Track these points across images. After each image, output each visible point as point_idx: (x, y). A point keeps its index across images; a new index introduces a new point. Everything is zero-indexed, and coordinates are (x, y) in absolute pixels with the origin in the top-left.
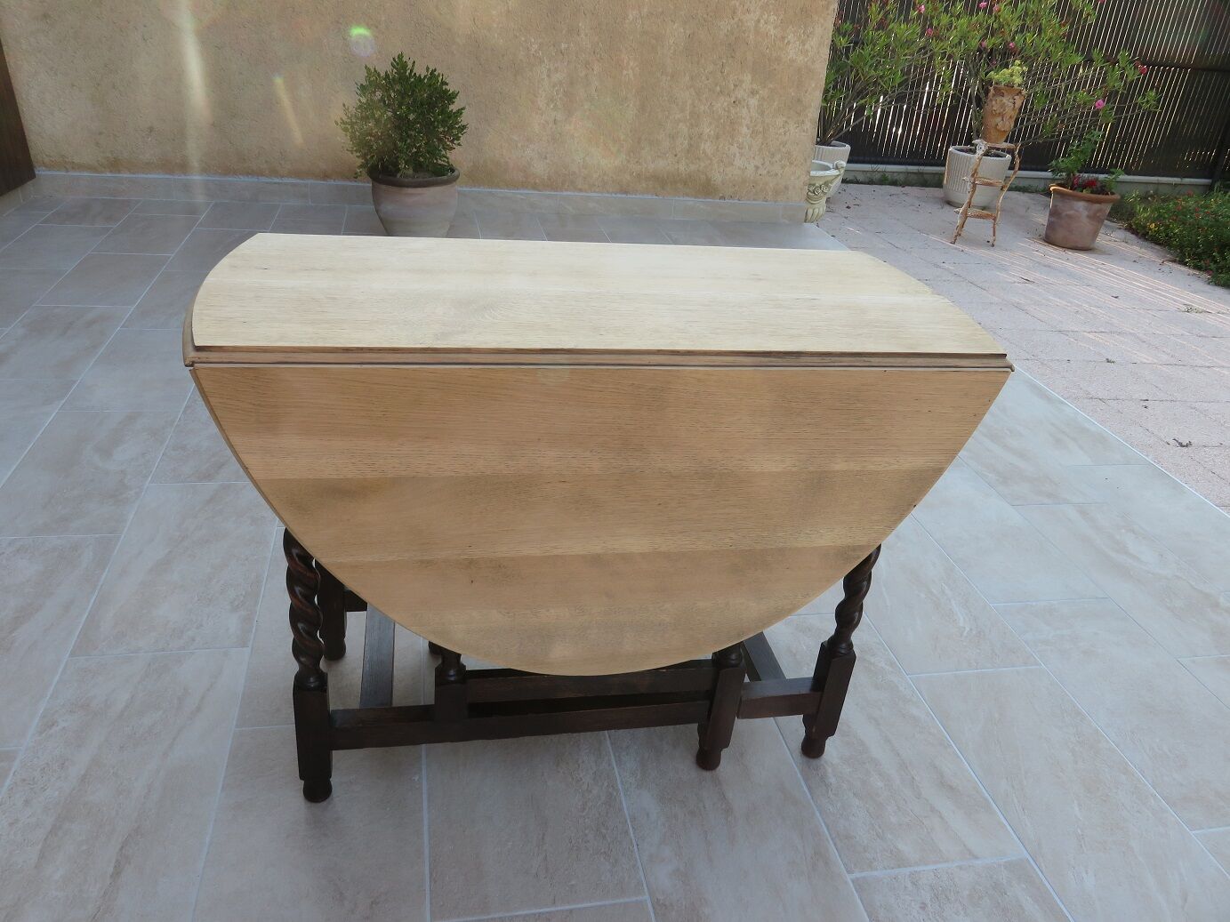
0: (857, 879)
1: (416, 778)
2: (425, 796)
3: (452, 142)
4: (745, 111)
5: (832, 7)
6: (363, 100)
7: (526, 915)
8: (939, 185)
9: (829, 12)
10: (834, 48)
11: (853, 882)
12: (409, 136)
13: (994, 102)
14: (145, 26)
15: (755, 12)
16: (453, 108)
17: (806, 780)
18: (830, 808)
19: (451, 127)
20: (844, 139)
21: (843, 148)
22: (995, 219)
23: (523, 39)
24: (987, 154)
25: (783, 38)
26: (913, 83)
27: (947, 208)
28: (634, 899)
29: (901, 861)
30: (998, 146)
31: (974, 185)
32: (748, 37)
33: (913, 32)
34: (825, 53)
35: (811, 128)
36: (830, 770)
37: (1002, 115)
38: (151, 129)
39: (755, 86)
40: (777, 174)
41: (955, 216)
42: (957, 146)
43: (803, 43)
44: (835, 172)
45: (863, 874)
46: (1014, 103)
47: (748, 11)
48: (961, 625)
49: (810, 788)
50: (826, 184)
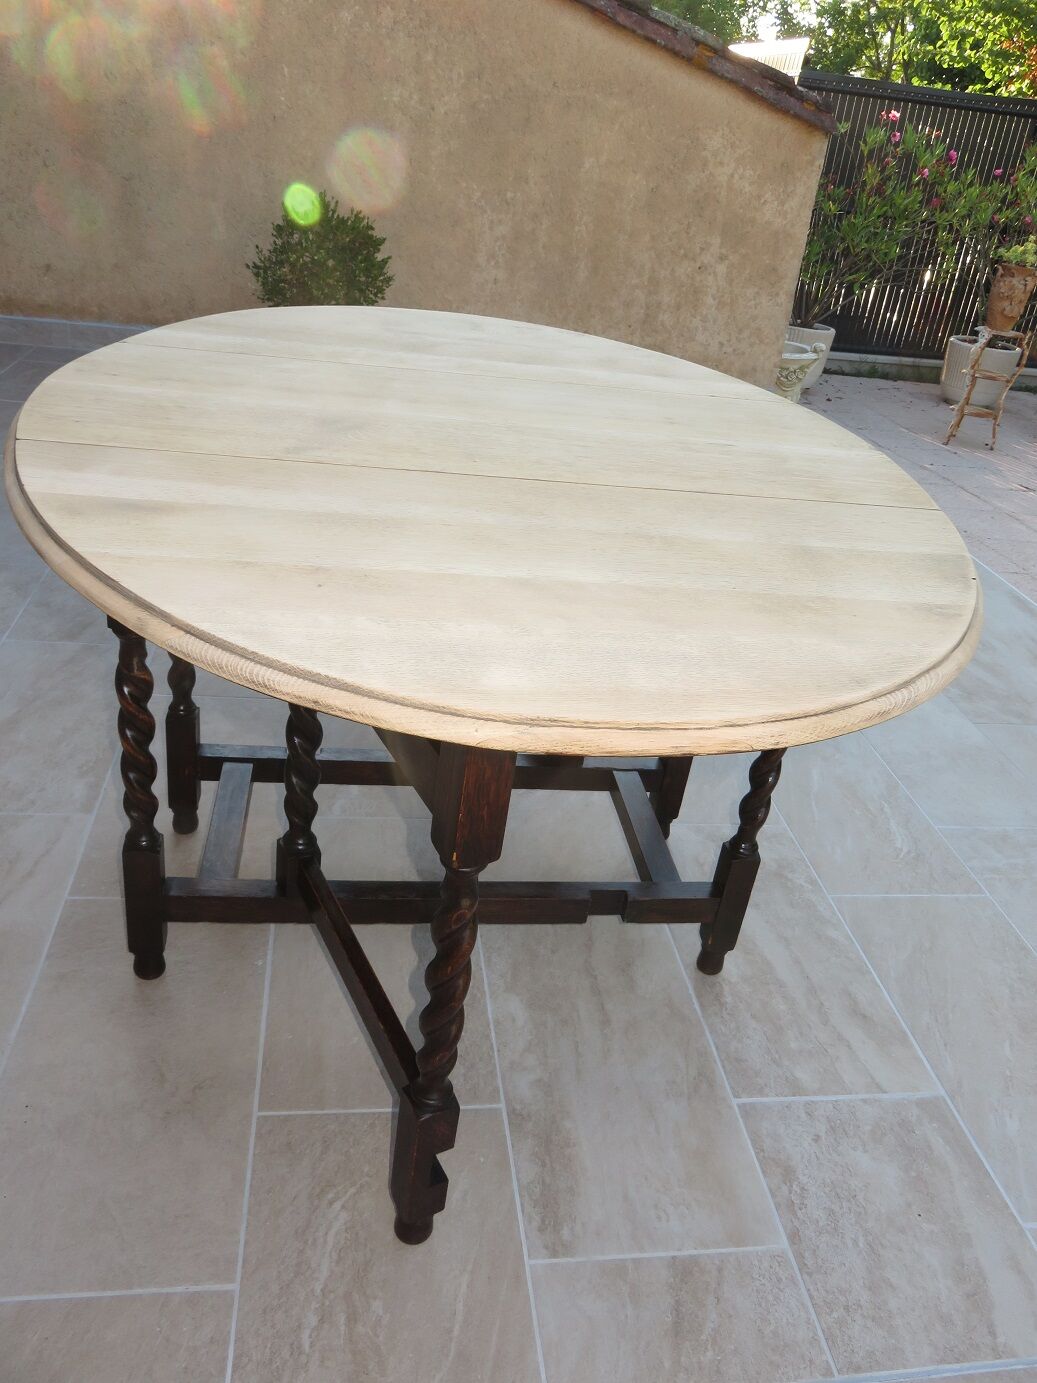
0: (744, 1104)
1: (260, 963)
2: (267, 983)
3: (376, 295)
4: (711, 278)
5: (817, 163)
6: (279, 242)
7: (363, 1114)
8: (936, 380)
9: (814, 168)
10: (817, 211)
11: (739, 1106)
12: (328, 285)
13: (1002, 284)
14: (47, 150)
15: (728, 165)
16: (379, 257)
17: (699, 996)
18: (722, 1028)
19: (375, 279)
20: (829, 321)
21: (826, 331)
22: (995, 419)
23: (464, 185)
24: (991, 344)
25: (759, 197)
26: (914, 258)
27: (944, 406)
28: (488, 1106)
29: (796, 1088)
30: (1003, 334)
31: (974, 379)
32: (720, 193)
33: (914, 200)
34: (806, 216)
35: (786, 303)
36: (726, 989)
37: (1010, 298)
38: (48, 267)
39: (724, 251)
40: (743, 353)
41: (950, 414)
42: (960, 336)
43: (782, 203)
44: (813, 356)
45: (751, 1100)
46: (1026, 285)
47: (721, 164)
48: (899, 846)
49: (702, 1005)
50: (802, 368)
